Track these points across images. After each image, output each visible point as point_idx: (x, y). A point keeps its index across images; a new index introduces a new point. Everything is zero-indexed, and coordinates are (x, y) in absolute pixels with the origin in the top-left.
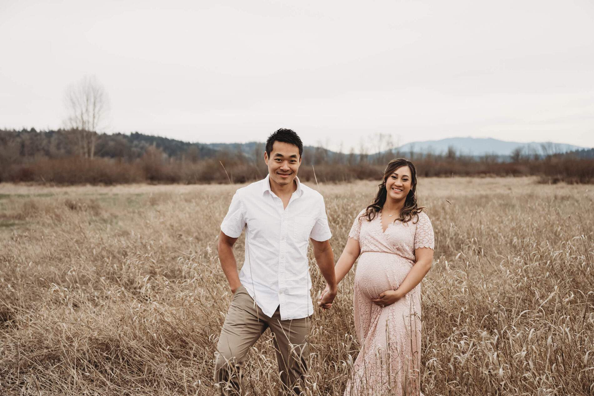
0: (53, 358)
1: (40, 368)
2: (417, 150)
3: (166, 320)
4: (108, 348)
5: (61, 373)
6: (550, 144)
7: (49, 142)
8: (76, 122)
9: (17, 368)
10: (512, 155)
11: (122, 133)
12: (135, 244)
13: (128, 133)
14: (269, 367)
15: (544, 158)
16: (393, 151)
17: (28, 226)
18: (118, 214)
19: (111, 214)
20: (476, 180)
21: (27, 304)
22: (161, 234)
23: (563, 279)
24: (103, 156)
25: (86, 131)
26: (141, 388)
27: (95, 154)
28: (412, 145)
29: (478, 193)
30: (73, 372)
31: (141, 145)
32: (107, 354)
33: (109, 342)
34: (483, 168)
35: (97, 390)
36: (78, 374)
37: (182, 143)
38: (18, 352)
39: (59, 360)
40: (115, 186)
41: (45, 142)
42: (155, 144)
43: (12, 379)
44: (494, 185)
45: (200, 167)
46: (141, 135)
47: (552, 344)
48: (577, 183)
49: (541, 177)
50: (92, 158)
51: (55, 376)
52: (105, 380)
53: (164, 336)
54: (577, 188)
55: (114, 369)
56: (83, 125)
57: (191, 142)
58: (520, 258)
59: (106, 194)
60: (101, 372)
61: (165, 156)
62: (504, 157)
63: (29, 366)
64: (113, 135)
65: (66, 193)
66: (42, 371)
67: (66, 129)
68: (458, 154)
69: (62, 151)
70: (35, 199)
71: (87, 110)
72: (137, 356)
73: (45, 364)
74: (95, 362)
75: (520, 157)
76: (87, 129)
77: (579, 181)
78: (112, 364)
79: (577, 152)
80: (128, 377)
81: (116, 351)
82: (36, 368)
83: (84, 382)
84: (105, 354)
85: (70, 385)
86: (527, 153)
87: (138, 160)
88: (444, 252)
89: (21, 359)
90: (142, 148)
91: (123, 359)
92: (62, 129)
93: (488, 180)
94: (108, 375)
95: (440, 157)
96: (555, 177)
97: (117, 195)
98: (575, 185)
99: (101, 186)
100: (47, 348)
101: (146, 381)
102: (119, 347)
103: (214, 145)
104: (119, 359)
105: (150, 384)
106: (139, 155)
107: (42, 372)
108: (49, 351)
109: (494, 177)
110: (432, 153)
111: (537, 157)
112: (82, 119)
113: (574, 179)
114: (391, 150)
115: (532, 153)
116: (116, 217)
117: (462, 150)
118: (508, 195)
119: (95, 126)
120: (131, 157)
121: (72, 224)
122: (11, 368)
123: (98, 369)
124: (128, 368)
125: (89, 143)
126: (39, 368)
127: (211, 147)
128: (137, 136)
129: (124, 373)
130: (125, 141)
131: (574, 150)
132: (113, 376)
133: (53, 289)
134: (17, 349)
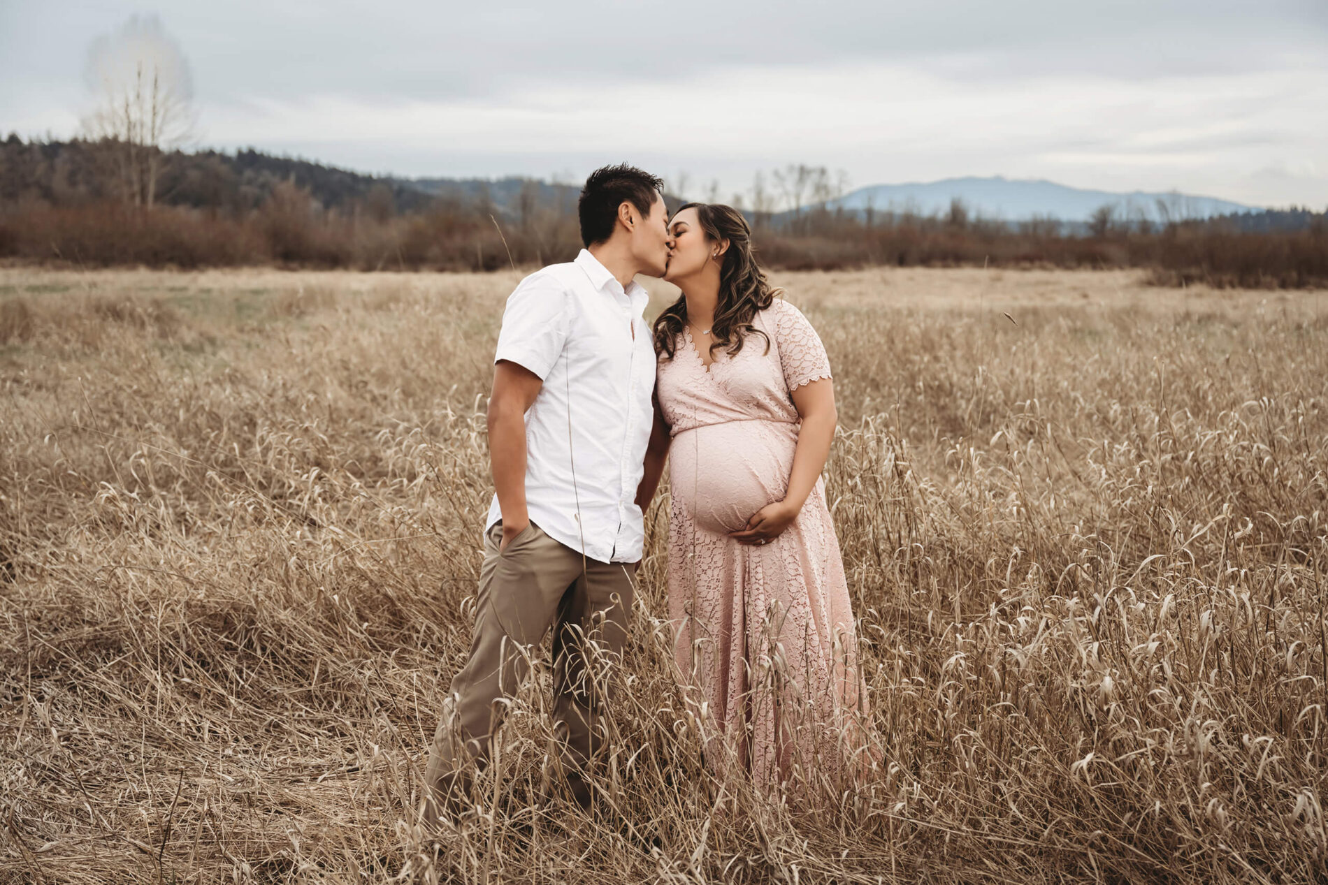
0: (106, 645)
1: (77, 666)
2: (881, 205)
3: (359, 565)
4: (228, 625)
5: (125, 678)
6: (1175, 197)
7: (52, 168)
8: (114, 124)
9: (26, 666)
10: (1091, 220)
11: (218, 150)
12: (272, 401)
13: (231, 152)
14: (607, 667)
15: (1161, 229)
16: (829, 207)
17: (15, 357)
18: (214, 332)
19: (201, 334)
20: (1012, 276)
21: (35, 527)
22: (322, 379)
23: (1218, 492)
24: (175, 202)
25: (135, 145)
26: (306, 711)
27: (157, 197)
28: (871, 192)
29: (1017, 304)
30: (153, 676)
31: (261, 180)
32: (227, 637)
33: (232, 612)
34: (1026, 248)
35: (207, 716)
36: (166, 681)
37: (353, 176)
38: (24, 631)
39: (120, 651)
40: (202, 271)
41: (41, 169)
42: (292, 178)
43: (15, 689)
44: (1050, 287)
45: (395, 232)
46: (262, 155)
47: (1212, 626)
48: (1233, 286)
49: (1155, 271)
50: (150, 205)
51: (113, 686)
52: (225, 693)
53: (353, 601)
54: (1231, 298)
55: (245, 670)
56: (129, 129)
57: (375, 176)
58: (1129, 445)
59: (184, 289)
60: (216, 677)
61: (315, 205)
62: (1073, 224)
63: (51, 661)
64: (198, 155)
65: (93, 285)
66: (83, 672)
67: (90, 139)
68: (972, 216)
69: (82, 189)
70: (27, 296)
71: (138, 96)
72: (296, 644)
73: (87, 658)
74: (200, 655)
75: (1109, 225)
76: (138, 141)
77: (1236, 281)
78: (239, 660)
79: (1234, 216)
80: (275, 688)
81: (247, 631)
82: (68, 668)
83: (178, 697)
84: (222, 638)
85: (146, 704)
86: (1124, 218)
87: (254, 214)
88: (951, 431)
89: (33, 648)
90: (263, 186)
91: (264, 649)
92: (80, 138)
93: (1036, 275)
94: (232, 683)
95: (931, 222)
96: (1185, 271)
97: (208, 291)
98: (1228, 291)
99: (171, 270)
100: (90, 624)
101: (317, 697)
102: (253, 622)
103: (426, 182)
104: (255, 650)
105: (325, 704)
106: (257, 203)
107: (82, 676)
108: (96, 630)
109: (1051, 270)
110: (915, 212)
111: (1145, 226)
112: (128, 117)
113: (1226, 278)
114: (823, 204)
115: (1135, 217)
116: (212, 341)
117: (982, 207)
118: (1083, 309)
119: (156, 133)
120: (239, 207)
121: (122, 354)
122: (12, 666)
123: (207, 671)
124: (275, 668)
125: (143, 172)
126: (75, 667)
127: (420, 188)
128: (250, 159)
129: (266, 679)
130: (224, 169)
131: (1227, 212)
132: (243, 686)
133: (106, 495)
134: (20, 625)
